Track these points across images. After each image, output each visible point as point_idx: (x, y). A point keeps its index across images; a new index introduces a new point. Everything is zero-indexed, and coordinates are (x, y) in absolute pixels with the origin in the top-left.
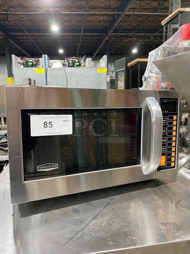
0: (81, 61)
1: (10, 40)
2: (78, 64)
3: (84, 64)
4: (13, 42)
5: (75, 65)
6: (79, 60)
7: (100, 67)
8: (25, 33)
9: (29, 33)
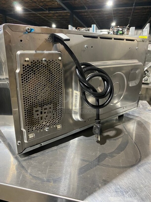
0: (125, 30)
1: (74, 16)
2: (121, 32)
3: (127, 33)
4: (77, 19)
5: (119, 34)
6: (123, 29)
7: (143, 35)
8: (86, 10)
9: (89, 10)
